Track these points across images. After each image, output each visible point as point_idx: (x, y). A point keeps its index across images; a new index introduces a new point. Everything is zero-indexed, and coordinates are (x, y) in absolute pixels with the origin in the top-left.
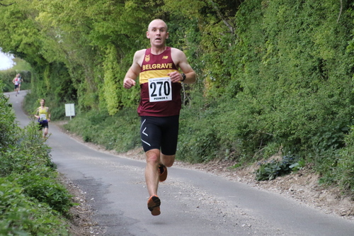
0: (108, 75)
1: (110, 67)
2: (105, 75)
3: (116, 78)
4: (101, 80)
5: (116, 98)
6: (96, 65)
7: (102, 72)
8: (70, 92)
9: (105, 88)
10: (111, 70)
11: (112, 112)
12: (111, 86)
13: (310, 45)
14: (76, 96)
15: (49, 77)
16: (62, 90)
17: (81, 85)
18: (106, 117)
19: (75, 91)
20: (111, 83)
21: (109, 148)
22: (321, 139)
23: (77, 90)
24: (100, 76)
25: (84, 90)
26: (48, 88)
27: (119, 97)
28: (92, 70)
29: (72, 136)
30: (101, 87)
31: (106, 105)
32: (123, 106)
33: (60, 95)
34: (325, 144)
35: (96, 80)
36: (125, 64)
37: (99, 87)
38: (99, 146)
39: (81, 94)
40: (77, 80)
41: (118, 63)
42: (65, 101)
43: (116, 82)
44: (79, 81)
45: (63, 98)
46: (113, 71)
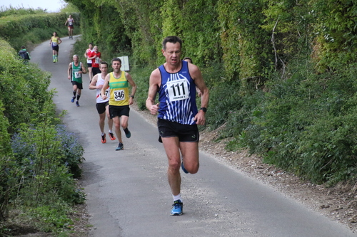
0: (167, 25)
1: (169, 14)
2: (163, 25)
3: (177, 28)
4: (159, 31)
6: (153, 11)
7: (159, 19)
8: (124, 40)
10: (171, 18)
14: (131, 46)
15: (99, 22)
16: (115, 38)
17: (135, 33)
19: (129, 41)
23: (131, 40)
24: (157, 25)
25: (140, 40)
26: (99, 35)
28: (147, 17)
30: (159, 39)
33: (112, 43)
35: (153, 30)
36: (189, 10)
37: (156, 40)
39: (136, 44)
40: (131, 28)
41: (180, 8)
42: (119, 52)
44: (133, 29)
45: (115, 48)
46: (173, 20)
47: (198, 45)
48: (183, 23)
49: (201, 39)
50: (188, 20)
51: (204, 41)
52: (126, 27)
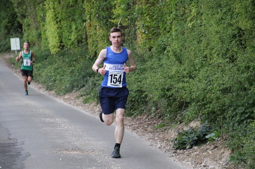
0: (50, 15)
1: (51, 7)
2: (47, 15)
3: (57, 18)
4: (44, 19)
5: (57, 38)
6: (39, 4)
8: (16, 24)
9: (47, 27)
10: (53, 10)
11: (53, 51)
12: (53, 25)
13: (230, 13)
14: (22, 30)
16: (9, 22)
17: (26, 20)
18: (48, 56)
19: (20, 26)
20: (52, 23)
21: (49, 88)
22: (235, 113)
23: (22, 25)
24: (42, 15)
25: (29, 25)
27: (60, 37)
28: (35, 8)
29: (16, 72)
30: (43, 26)
31: (48, 43)
32: (64, 46)
33: (6, 27)
34: (238, 118)
35: (39, 18)
36: (66, 5)
37: (42, 26)
38: (40, 85)
39: (26, 29)
40: (22, 15)
42: (12, 35)
43: (57, 22)
44: (24, 16)
45: (9, 31)
46: (54, 11)
47: (72, 32)
48: (61, 15)
49: (74, 27)
50: (65, 13)
51: (76, 29)
52: (18, 14)
